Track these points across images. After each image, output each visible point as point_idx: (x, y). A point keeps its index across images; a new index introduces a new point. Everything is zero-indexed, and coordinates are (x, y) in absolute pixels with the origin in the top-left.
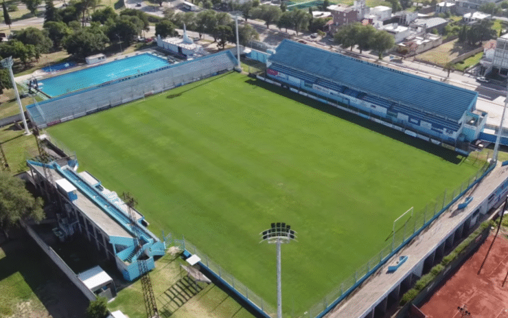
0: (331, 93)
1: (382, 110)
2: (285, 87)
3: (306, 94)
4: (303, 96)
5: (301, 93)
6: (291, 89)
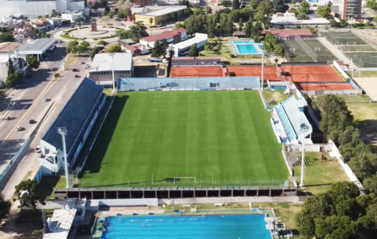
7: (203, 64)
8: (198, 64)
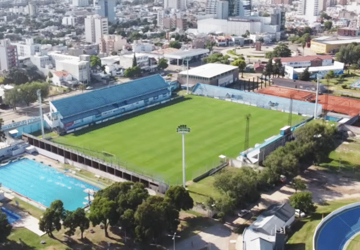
0: (114, 111)
1: (142, 102)
2: (92, 124)
3: (107, 120)
4: (107, 122)
5: (104, 121)
6: (97, 123)
7: (301, 89)
8: (296, 88)
